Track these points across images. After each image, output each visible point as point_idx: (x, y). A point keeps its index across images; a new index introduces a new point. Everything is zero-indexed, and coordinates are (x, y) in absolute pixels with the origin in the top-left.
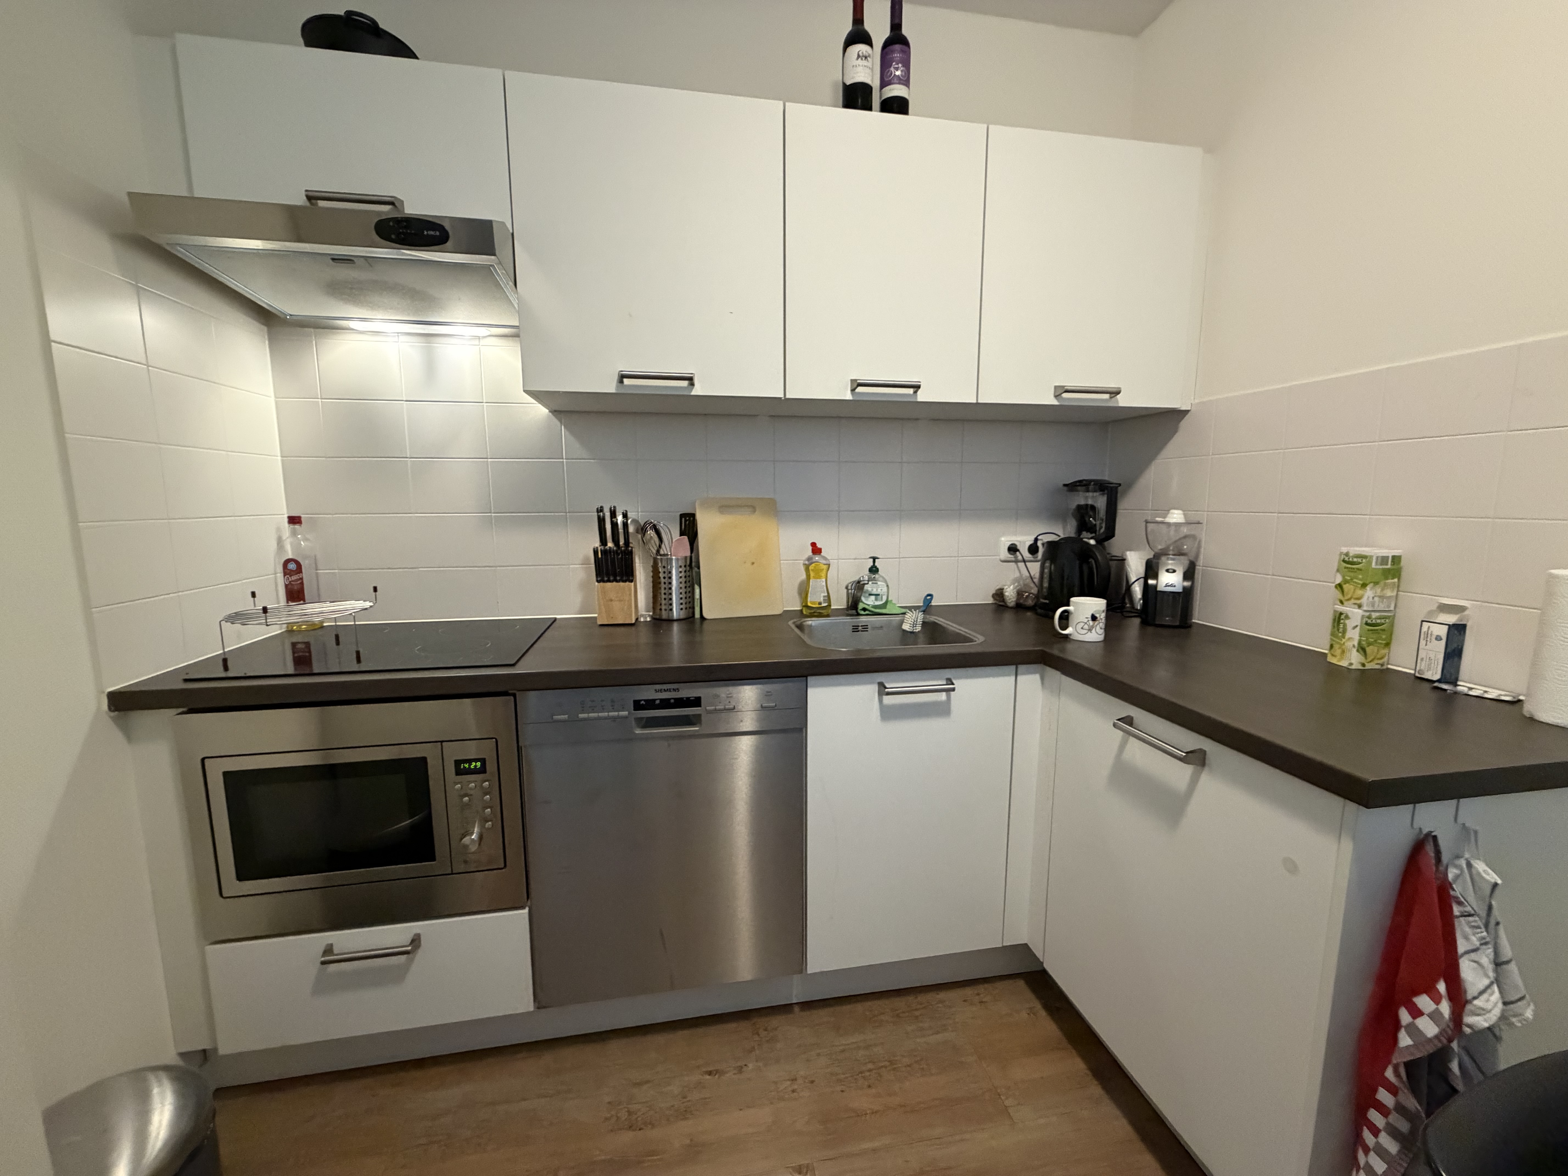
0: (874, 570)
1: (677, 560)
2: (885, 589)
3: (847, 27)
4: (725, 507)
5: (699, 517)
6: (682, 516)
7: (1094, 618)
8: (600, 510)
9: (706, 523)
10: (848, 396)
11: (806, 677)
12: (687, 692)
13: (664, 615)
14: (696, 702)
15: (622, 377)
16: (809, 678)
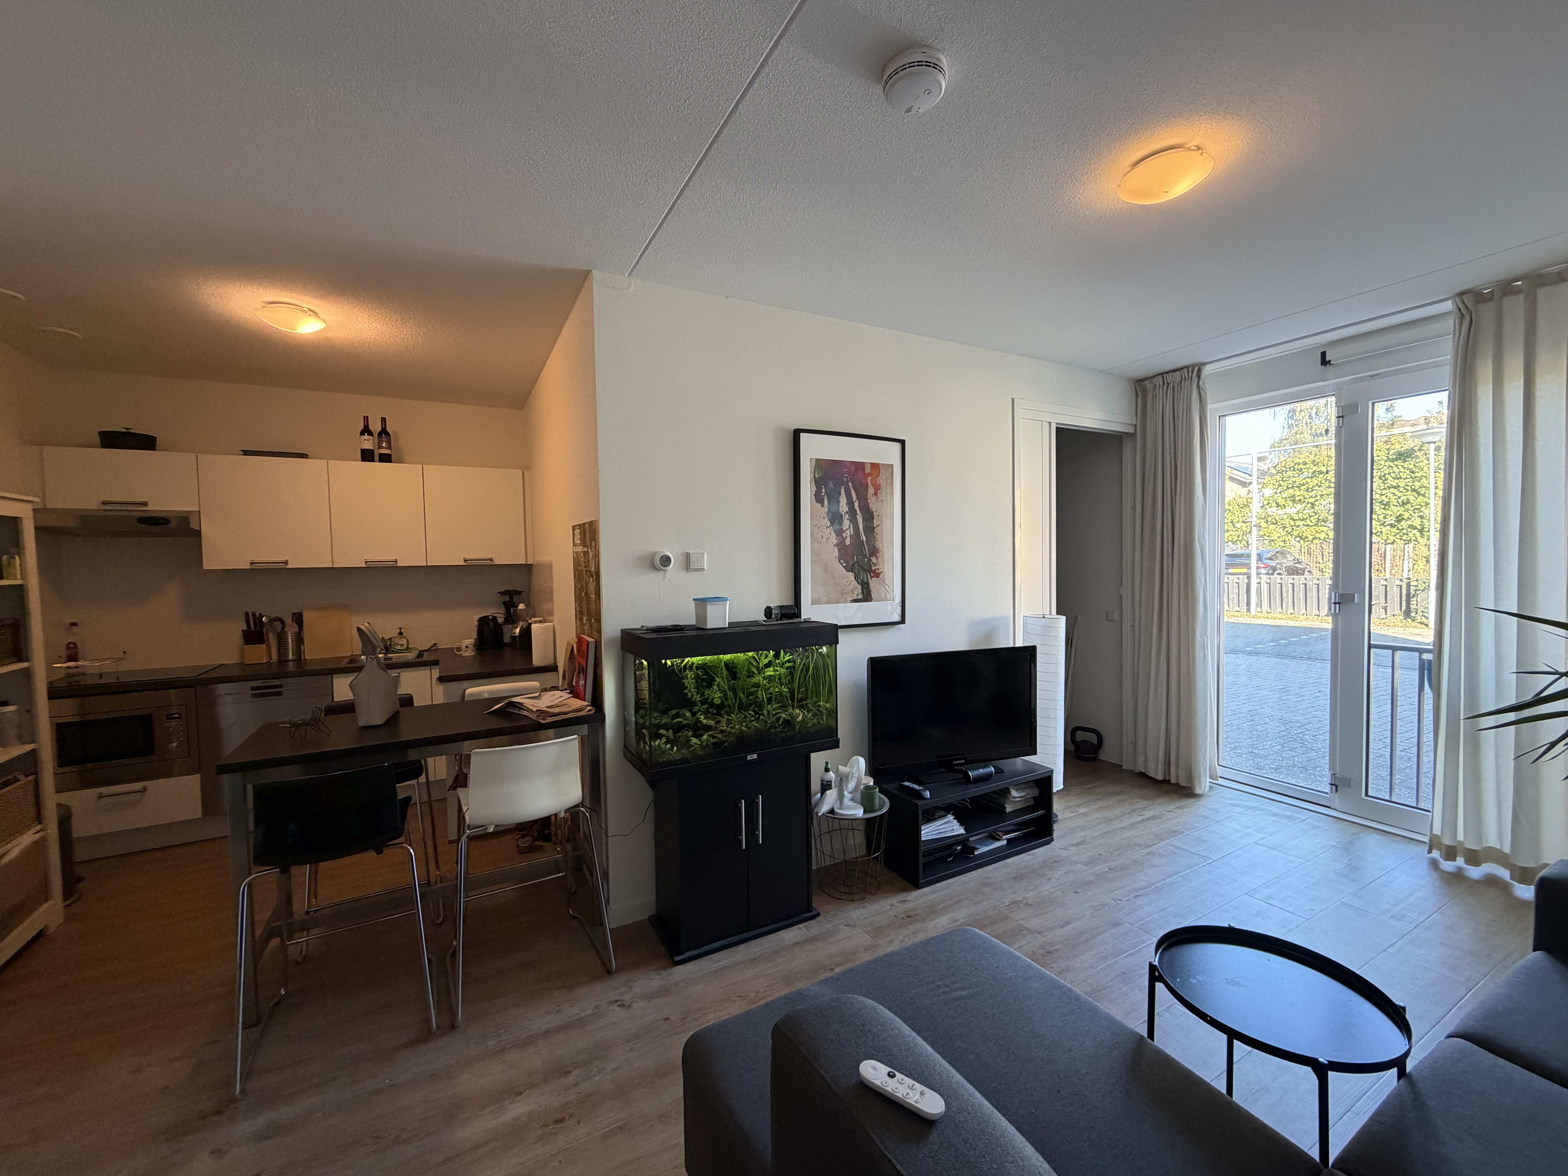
0: (401, 633)
1: (292, 633)
2: (406, 642)
3: (362, 427)
4: (319, 608)
5: (304, 615)
6: (293, 614)
7: (467, 647)
8: (247, 614)
9: (308, 617)
10: (364, 566)
11: (332, 675)
12: (276, 682)
13: (284, 659)
14: (280, 686)
15: (252, 563)
16: (334, 675)
